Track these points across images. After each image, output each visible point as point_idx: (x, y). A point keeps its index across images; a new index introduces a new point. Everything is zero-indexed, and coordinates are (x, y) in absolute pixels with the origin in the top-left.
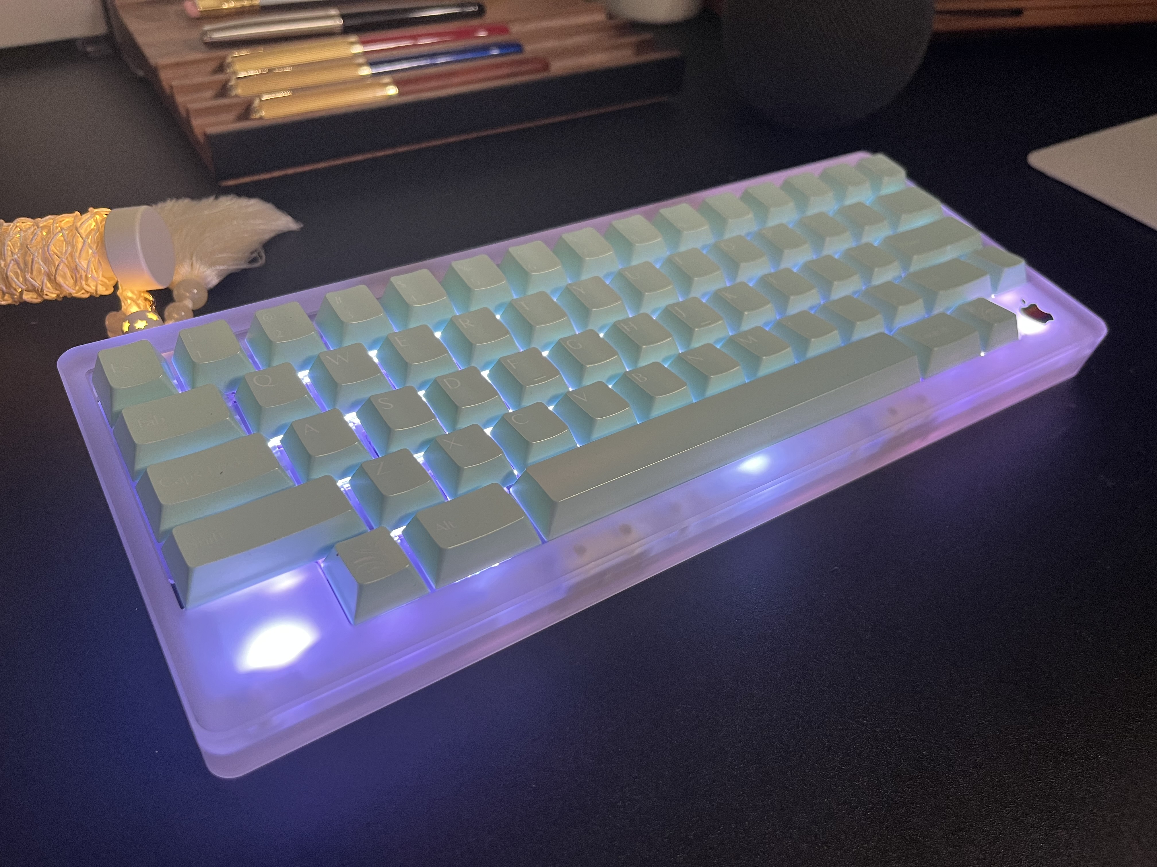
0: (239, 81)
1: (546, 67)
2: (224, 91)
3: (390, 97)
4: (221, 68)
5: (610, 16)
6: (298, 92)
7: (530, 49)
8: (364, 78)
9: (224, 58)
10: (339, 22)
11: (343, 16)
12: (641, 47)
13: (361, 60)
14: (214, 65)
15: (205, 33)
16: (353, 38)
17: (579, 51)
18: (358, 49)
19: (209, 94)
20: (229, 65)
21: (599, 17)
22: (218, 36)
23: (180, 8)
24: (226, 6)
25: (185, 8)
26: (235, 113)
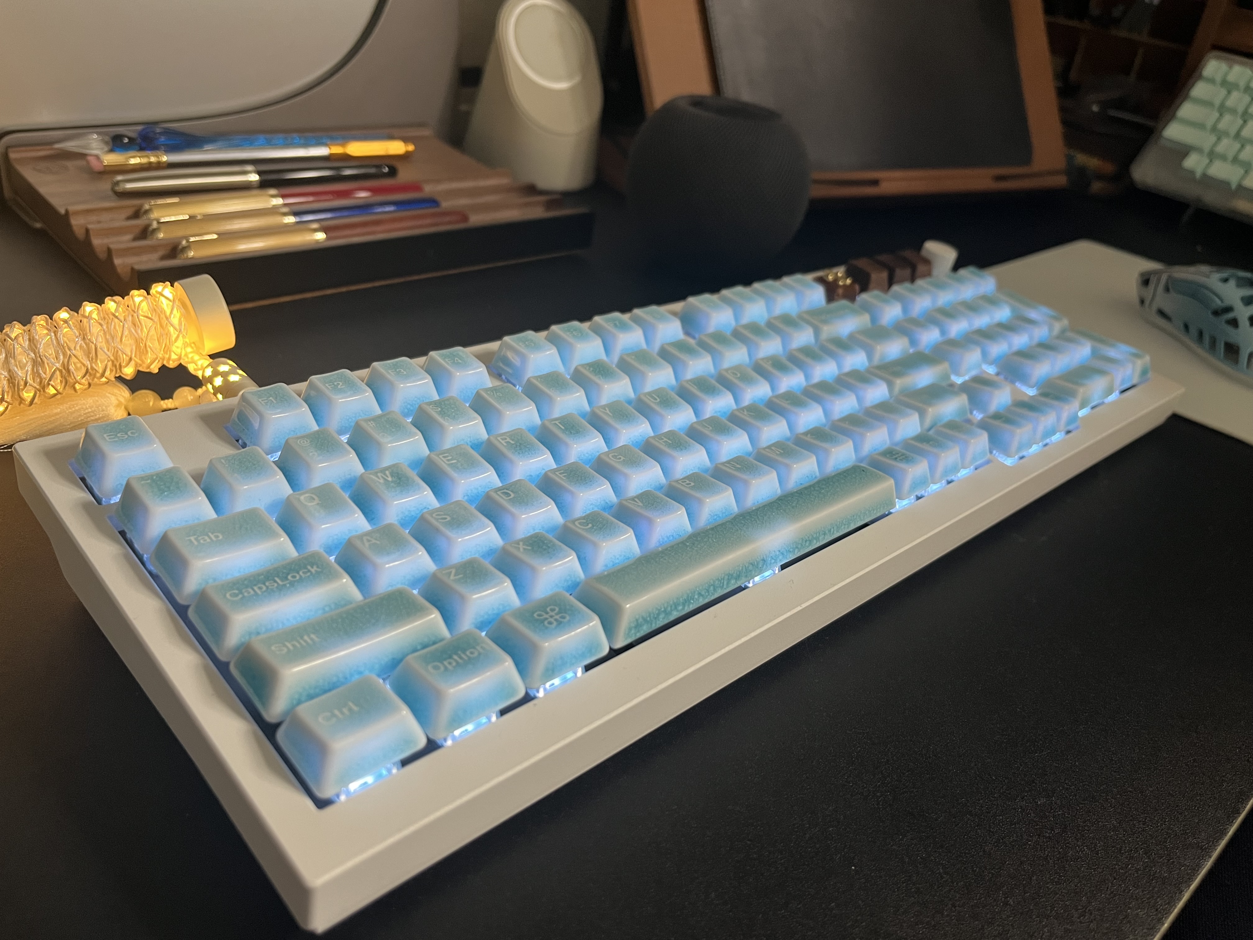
0: (161, 225)
1: (465, 219)
2: (145, 233)
3: (318, 242)
4: (138, 215)
6: (225, 235)
8: (287, 225)
9: (141, 206)
11: (259, 173)
12: (550, 205)
13: (284, 210)
14: (130, 212)
15: (118, 183)
16: (273, 191)
18: (279, 201)
19: (129, 237)
20: (147, 212)
22: (131, 186)
23: (80, 163)
24: (133, 161)
25: (88, 162)
26: (161, 253)
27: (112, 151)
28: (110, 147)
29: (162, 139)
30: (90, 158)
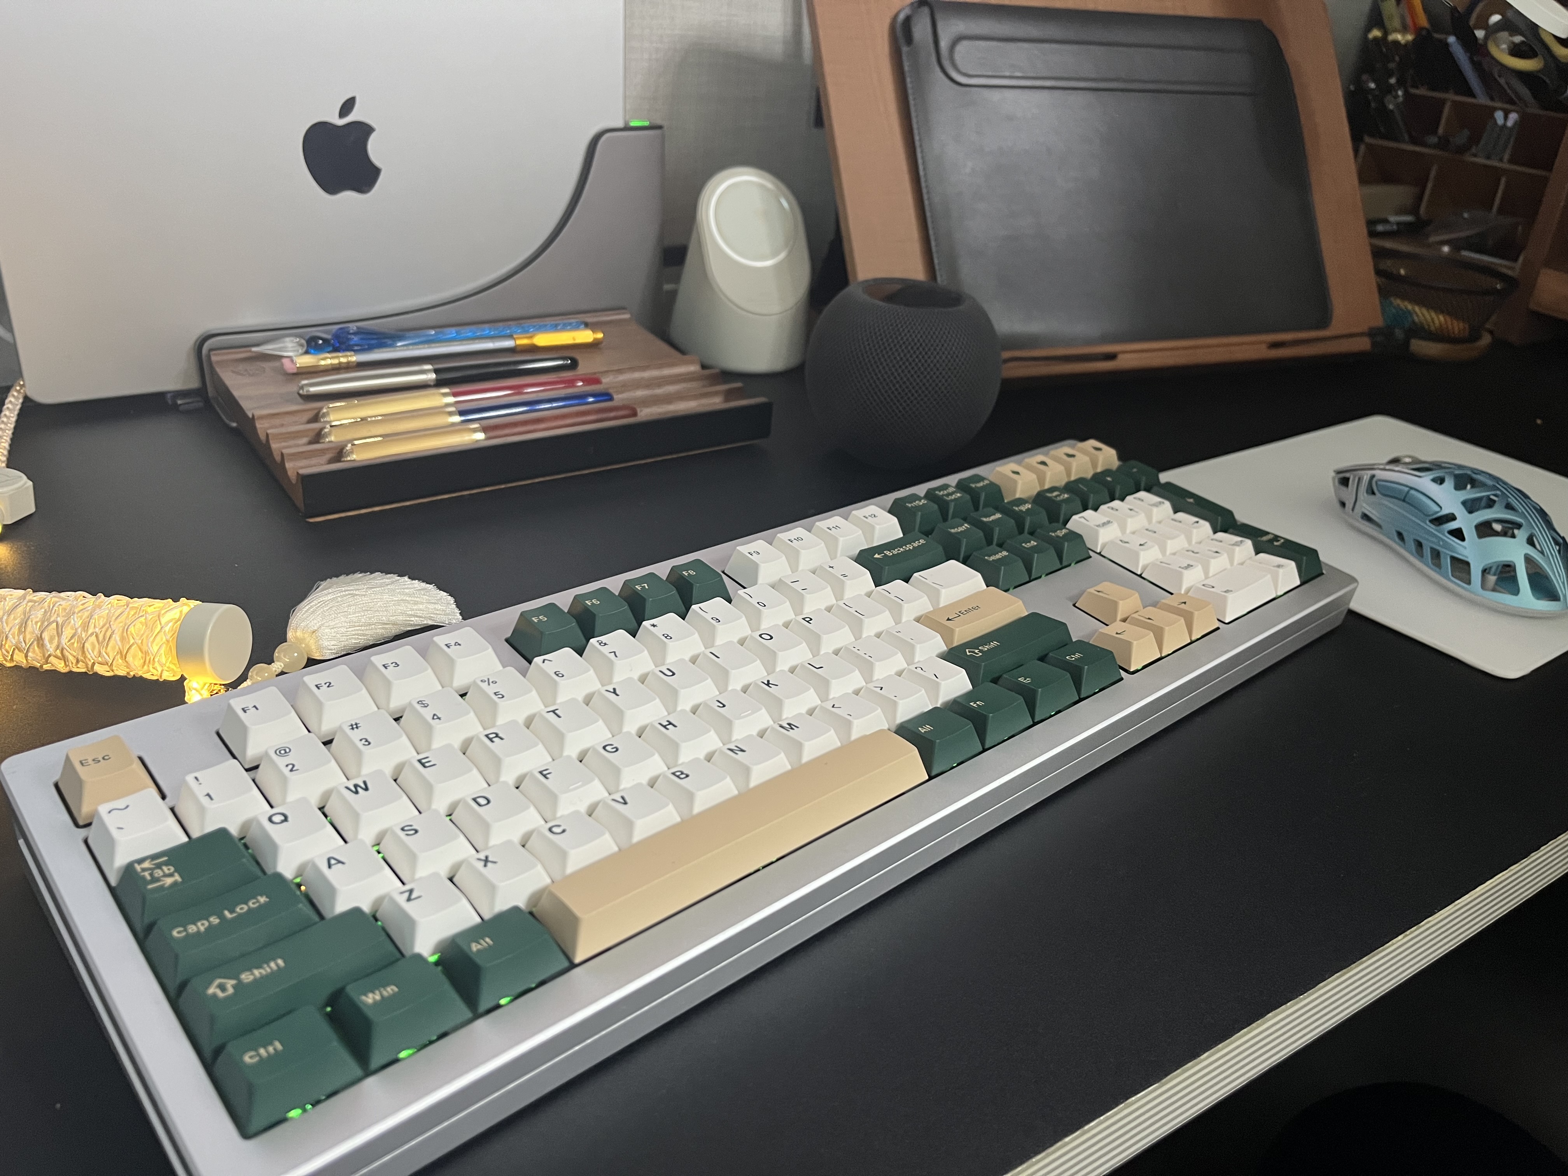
0: (332, 428)
1: (634, 414)
2: (318, 437)
3: (477, 441)
4: (316, 419)
5: (704, 367)
6: (387, 437)
7: (619, 398)
8: (453, 424)
9: (320, 409)
10: (433, 376)
11: (436, 371)
12: (729, 395)
13: (452, 409)
14: (310, 415)
15: (302, 388)
16: (446, 390)
17: (668, 399)
18: (451, 400)
19: (305, 440)
20: (324, 415)
21: (693, 368)
22: (313, 390)
23: (276, 364)
24: (323, 363)
25: (282, 365)
26: (328, 456)
27: (307, 352)
28: (304, 349)
29: (356, 339)
30: (285, 361)
